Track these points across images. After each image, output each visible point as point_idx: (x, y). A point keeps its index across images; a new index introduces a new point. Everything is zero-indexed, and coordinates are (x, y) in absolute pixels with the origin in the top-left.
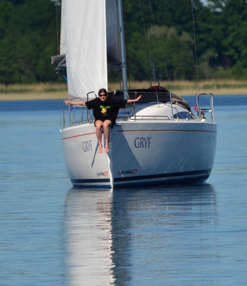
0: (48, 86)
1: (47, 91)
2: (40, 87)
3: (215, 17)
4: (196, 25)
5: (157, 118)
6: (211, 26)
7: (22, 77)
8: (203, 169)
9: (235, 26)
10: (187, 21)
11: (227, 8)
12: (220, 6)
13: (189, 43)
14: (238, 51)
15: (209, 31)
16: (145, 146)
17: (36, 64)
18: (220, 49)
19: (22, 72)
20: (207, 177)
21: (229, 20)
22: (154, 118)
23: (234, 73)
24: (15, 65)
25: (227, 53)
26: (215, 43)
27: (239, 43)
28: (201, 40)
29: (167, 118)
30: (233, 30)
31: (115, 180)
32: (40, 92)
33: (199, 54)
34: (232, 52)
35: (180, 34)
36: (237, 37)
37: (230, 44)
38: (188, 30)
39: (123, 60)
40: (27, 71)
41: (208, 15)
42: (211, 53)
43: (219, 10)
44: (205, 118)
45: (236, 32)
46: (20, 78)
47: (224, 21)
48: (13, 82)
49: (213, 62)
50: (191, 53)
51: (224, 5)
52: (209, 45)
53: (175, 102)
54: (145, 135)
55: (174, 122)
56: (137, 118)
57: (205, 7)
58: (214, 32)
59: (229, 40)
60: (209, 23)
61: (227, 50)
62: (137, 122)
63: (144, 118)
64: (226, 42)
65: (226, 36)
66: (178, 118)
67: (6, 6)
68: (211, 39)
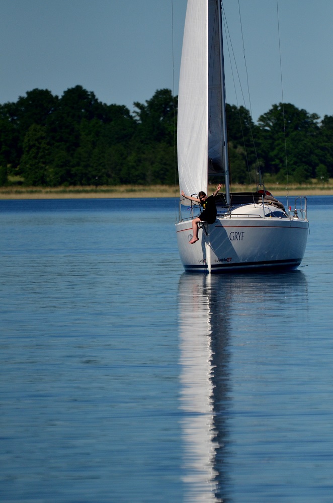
0: (129, 187)
1: (128, 191)
2: (123, 188)
3: (264, 134)
4: (248, 141)
5: (250, 216)
6: (260, 141)
7: (109, 180)
8: (294, 258)
9: (280, 141)
10: (241, 137)
11: (274, 126)
12: (268, 125)
13: (242, 154)
14: (282, 161)
15: (258, 145)
16: (238, 239)
17: (120, 170)
18: (267, 159)
19: (109, 176)
20: (298, 264)
21: (276, 136)
22: (247, 216)
23: (277, 179)
24: (103, 171)
25: (273, 163)
26: (263, 154)
27: (283, 154)
28: (253, 152)
29: (259, 216)
30: (279, 144)
31: (212, 266)
32: (123, 192)
33: (250, 163)
34: (277, 161)
35: (235, 147)
36: (282, 150)
37: (276, 156)
38: (242, 144)
39: (226, 169)
40: (113, 175)
41: (258, 133)
42: (259, 163)
43: (267, 128)
44: (298, 217)
45: (281, 146)
46: (107, 180)
47: (271, 137)
48: (102, 184)
49: (263, 170)
50: (244, 162)
51: (271, 124)
52: (259, 156)
53: (272, 203)
54: (239, 230)
55: (265, 219)
56: (232, 216)
57: (256, 126)
58: (262, 146)
59: (275, 152)
60: (259, 138)
61: (273, 160)
62: (232, 219)
63: (238, 216)
64: (272, 154)
65: (273, 149)
66: (271, 217)
67: (97, 123)
68: (260, 152)
